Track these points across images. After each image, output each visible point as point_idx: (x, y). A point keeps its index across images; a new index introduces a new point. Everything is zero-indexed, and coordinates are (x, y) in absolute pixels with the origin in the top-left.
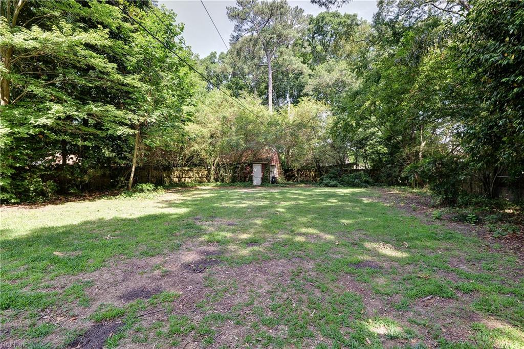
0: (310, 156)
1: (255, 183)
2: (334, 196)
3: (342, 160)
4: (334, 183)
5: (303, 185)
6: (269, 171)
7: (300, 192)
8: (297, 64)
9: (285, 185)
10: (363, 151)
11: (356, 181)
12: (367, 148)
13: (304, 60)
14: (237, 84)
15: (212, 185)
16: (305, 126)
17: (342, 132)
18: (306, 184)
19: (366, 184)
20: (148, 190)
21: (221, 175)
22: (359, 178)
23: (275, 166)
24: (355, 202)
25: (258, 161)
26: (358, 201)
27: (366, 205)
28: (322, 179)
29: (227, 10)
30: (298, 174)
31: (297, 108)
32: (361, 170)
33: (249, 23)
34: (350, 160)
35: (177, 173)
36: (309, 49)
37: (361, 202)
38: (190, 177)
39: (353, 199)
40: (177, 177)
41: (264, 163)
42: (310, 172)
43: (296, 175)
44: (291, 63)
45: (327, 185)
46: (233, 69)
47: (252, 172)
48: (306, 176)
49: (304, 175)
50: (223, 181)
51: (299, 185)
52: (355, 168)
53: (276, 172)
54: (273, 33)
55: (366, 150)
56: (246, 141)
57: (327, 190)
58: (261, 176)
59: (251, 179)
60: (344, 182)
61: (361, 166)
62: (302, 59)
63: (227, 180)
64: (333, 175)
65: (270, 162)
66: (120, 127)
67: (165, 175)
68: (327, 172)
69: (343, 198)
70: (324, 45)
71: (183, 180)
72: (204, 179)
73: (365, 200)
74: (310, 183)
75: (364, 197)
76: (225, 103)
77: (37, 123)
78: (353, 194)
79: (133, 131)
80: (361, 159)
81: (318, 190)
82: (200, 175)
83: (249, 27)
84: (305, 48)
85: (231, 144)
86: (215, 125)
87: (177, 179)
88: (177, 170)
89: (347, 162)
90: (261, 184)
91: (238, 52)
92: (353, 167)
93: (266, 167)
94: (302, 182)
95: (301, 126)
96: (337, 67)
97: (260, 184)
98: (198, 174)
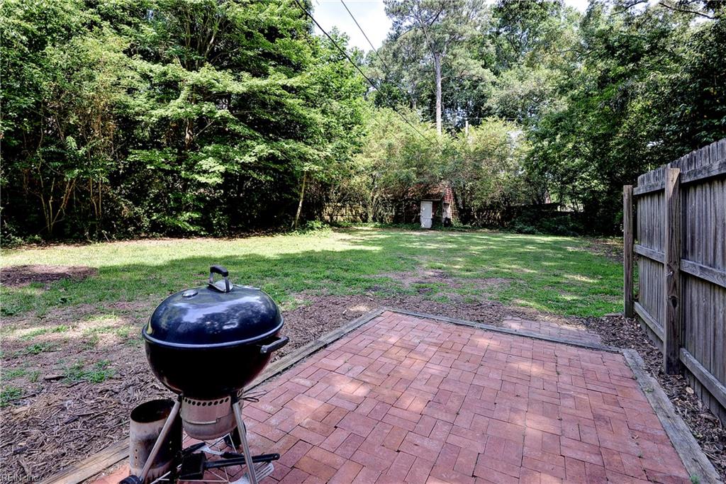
0: (497, 194)
1: (423, 226)
2: (532, 243)
3: (540, 198)
4: (530, 229)
5: (486, 230)
6: (441, 211)
7: (486, 237)
8: (476, 68)
9: (463, 230)
10: (571, 188)
11: (561, 227)
12: (576, 183)
13: (486, 63)
14: (390, 92)
15: (370, 226)
16: (490, 155)
17: (540, 164)
18: (491, 229)
19: (575, 232)
20: (318, 228)
21: (380, 214)
22: (565, 222)
23: (448, 204)
24: (558, 250)
25: (428, 197)
26: (560, 249)
27: (570, 253)
28: (513, 223)
29: (384, 6)
30: (478, 216)
31: (480, 132)
32: (568, 213)
33: (412, 19)
34: (552, 198)
35: (329, 210)
36: (492, 49)
37: (565, 250)
38: (342, 215)
39: (555, 247)
40: (329, 215)
41: (436, 200)
42: (495, 213)
43: (476, 217)
44: (467, 68)
45: (520, 232)
46: (385, 74)
47: (419, 210)
48: (489, 219)
49: (486, 218)
50: (381, 221)
51: (481, 230)
52: (559, 210)
53: (449, 213)
54: (444, 32)
55: (574, 187)
56: (419, 174)
57: (521, 237)
58: (431, 217)
59: (418, 220)
60: (542, 227)
61: (569, 207)
62: (482, 62)
63: (388, 220)
64: (528, 219)
65: (443, 199)
66: (306, 164)
67: (316, 212)
68: (520, 213)
69: (543, 245)
70: (513, 43)
71: (335, 218)
72: (358, 217)
73: (570, 249)
74: (497, 227)
75: (570, 246)
76: (390, 127)
77: (243, 161)
78: (555, 242)
79: (317, 167)
80: (567, 198)
81: (509, 237)
82: (354, 213)
83: (411, 24)
84: (487, 47)
85: (401, 177)
86: (380, 154)
87: (328, 217)
88: (329, 206)
89: (547, 202)
90: (432, 226)
91: (394, 53)
92: (556, 209)
93: (438, 206)
94: (484, 226)
95: (485, 154)
96: (532, 73)
97: (429, 226)
98: (352, 211)
